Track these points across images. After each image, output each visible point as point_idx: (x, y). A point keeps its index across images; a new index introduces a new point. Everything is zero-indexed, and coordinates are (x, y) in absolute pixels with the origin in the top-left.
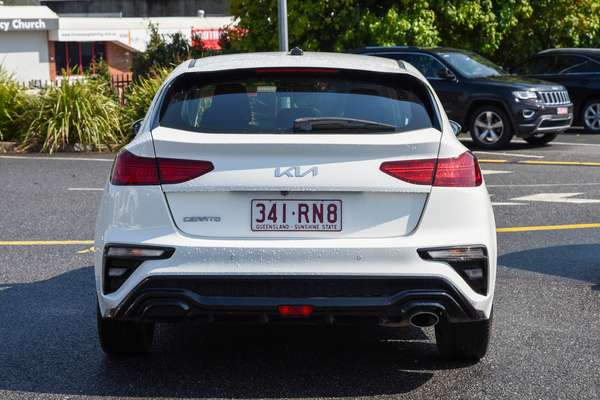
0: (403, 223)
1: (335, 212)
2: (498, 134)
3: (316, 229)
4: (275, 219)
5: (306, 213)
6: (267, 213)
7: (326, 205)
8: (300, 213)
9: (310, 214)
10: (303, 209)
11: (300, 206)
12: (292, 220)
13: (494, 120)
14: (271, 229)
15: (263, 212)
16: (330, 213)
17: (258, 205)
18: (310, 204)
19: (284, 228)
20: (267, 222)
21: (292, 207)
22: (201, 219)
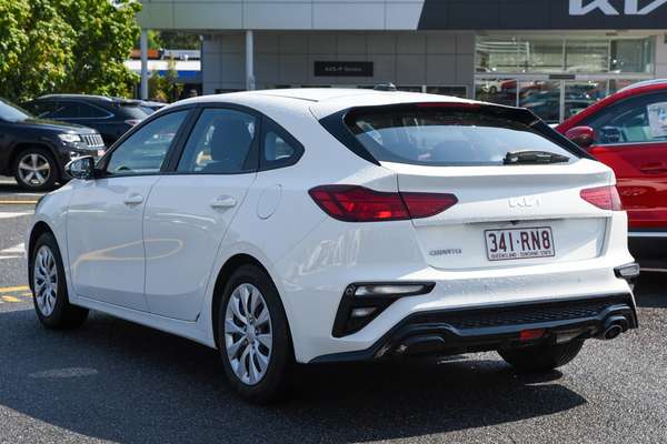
0: (592, 245)
1: (547, 239)
2: (44, 176)
3: (535, 255)
4: (505, 248)
5: (527, 241)
6: (498, 242)
7: (540, 231)
8: (523, 241)
9: (530, 241)
10: (525, 237)
11: (522, 234)
12: (518, 248)
13: (40, 162)
14: (503, 258)
15: (494, 242)
16: (544, 239)
17: (491, 235)
18: (529, 232)
19: (513, 256)
20: (501, 251)
21: (516, 235)
22: (445, 252)
